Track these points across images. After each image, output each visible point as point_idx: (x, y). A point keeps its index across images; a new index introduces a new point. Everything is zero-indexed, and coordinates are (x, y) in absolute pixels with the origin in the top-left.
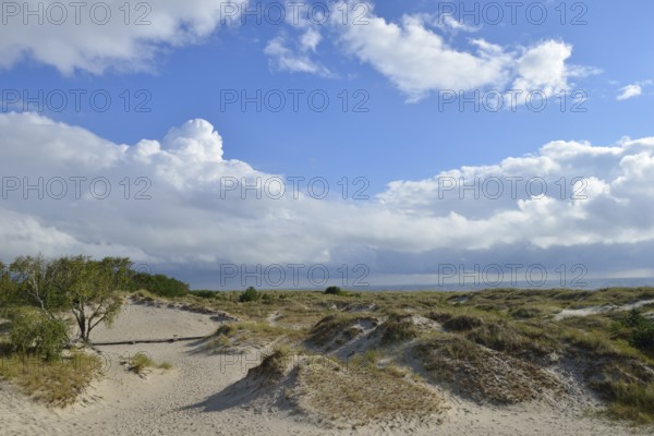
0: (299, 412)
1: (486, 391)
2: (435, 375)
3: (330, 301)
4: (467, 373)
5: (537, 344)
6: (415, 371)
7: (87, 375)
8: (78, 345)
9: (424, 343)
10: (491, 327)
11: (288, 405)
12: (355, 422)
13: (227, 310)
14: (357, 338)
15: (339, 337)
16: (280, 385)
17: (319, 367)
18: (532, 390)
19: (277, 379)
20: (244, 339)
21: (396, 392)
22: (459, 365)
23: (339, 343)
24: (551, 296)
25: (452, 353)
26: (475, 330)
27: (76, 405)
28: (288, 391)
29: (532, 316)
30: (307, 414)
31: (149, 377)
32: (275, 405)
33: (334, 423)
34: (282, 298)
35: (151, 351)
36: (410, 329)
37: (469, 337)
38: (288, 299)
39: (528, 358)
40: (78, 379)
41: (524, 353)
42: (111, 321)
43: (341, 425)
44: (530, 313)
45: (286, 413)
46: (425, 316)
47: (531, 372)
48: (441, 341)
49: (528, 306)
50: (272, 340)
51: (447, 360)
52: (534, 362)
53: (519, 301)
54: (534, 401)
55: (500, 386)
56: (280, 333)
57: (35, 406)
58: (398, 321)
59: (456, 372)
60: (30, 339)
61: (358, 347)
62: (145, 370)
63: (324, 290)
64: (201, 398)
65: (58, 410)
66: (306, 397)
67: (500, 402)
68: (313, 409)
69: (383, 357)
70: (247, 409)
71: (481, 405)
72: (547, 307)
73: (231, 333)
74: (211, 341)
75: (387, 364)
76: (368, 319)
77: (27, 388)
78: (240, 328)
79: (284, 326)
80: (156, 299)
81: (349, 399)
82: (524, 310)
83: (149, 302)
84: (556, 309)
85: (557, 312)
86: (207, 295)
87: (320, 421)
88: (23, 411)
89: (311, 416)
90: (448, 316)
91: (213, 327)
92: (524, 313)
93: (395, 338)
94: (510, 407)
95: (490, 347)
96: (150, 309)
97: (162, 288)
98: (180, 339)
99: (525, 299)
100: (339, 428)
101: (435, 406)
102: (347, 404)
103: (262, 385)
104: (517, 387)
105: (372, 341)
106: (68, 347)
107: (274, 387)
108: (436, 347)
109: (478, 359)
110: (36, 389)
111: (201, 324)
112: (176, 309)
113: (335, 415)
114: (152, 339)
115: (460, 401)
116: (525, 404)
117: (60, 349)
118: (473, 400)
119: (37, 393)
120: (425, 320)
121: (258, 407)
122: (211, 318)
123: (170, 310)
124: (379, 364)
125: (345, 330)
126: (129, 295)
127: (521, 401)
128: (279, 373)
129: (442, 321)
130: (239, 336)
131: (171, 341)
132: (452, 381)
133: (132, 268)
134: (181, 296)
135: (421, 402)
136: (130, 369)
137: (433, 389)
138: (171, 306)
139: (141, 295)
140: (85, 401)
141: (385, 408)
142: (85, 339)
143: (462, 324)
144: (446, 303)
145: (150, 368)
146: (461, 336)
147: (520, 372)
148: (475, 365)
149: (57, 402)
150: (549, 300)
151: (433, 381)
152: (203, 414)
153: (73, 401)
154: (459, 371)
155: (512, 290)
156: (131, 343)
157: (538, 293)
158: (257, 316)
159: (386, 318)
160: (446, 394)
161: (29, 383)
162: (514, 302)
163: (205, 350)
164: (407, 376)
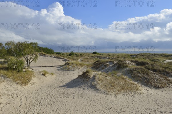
0: (97, 89)
1: (152, 84)
2: (136, 79)
3: (95, 56)
4: (146, 78)
5: (167, 70)
6: (129, 78)
7: (30, 76)
8: (27, 67)
9: (131, 69)
10: (152, 65)
11: (93, 87)
12: (115, 93)
13: (67, 58)
14: (108, 67)
15: (103, 67)
16: (90, 81)
17: (101, 76)
18: (167, 84)
19: (89, 79)
20: (74, 66)
21: (125, 84)
22: (143, 76)
23: (103, 68)
24: (162, 56)
25: (141, 72)
26: (147, 65)
27: (29, 85)
28: (93, 83)
29: (157, 61)
30: (100, 90)
31: (48, 77)
32: (89, 87)
33: (109, 93)
34: (81, 55)
35: (47, 69)
36: (126, 65)
37: (145, 68)
38: (83, 55)
39: (164, 75)
40: (29, 77)
41: (163, 73)
42: (36, 61)
43: (111, 94)
44: (156, 60)
45: (93, 90)
46: (130, 61)
47: (166, 79)
48: (137, 69)
49: (155, 58)
50: (82, 67)
51: (139, 75)
52: (166, 76)
53: (152, 57)
54: (167, 88)
55: (157, 83)
56: (84, 65)
57: (18, 86)
58: (122, 62)
59: (142, 78)
60: (14, 66)
61: (109, 69)
62: (46, 75)
63: (92, 53)
64: (65, 84)
65: (24, 87)
66: (99, 85)
67: (157, 87)
68: (102, 89)
69: (118, 73)
70: (80, 88)
71: (151, 88)
72: (162, 59)
73: (70, 65)
74: (64, 67)
75: (120, 75)
76: (111, 61)
77: (14, 80)
78: (72, 63)
79: (83, 63)
80: (46, 54)
81: (112, 86)
82: (154, 59)
83: (44, 55)
84: (164, 59)
85: (165, 60)
86: (59, 53)
87: (105, 93)
88: (14, 87)
89: (101, 91)
90: (137, 61)
91: (63, 63)
92: (154, 60)
93: (121, 67)
94: (160, 89)
95: (152, 71)
96: (45, 57)
97: (48, 51)
98: (54, 66)
99: (154, 56)
100: (111, 95)
101: (138, 88)
102: (112, 87)
103: (84, 81)
104: (162, 83)
105: (113, 68)
106: (24, 68)
107: (88, 81)
108: (135, 70)
109: (149, 75)
110: (17, 80)
111: (60, 62)
112: (52, 58)
113: (109, 91)
114: (46, 66)
115: (144, 87)
116: (165, 88)
117: (22, 69)
118: (148, 87)
119: (18, 82)
120: (130, 62)
121: (84, 87)
122: (62, 60)
123: (51, 58)
124: (117, 75)
125: (104, 64)
126: (38, 53)
127: (164, 87)
128: (89, 77)
129: (135, 62)
130: (72, 66)
131: (52, 66)
132: (141, 81)
133: (38, 45)
134: (53, 54)
135: (134, 87)
136: (43, 75)
137: (136, 83)
138: (51, 57)
139: (42, 53)
140: (31, 84)
141: (123, 89)
142: (28, 66)
143: (142, 64)
144: (130, 57)
145: (48, 74)
146: (143, 67)
147: (162, 79)
148: (149, 76)
149: (23, 84)
150: (161, 57)
151: (135, 81)
152: (67, 89)
153: (28, 84)
154: (143, 78)
155: (149, 54)
156: (40, 67)
157: (157, 55)
158: (75, 60)
159: (117, 61)
160: (140, 85)
161: (15, 79)
162: (150, 57)
163: (63, 69)
164: (127, 79)
